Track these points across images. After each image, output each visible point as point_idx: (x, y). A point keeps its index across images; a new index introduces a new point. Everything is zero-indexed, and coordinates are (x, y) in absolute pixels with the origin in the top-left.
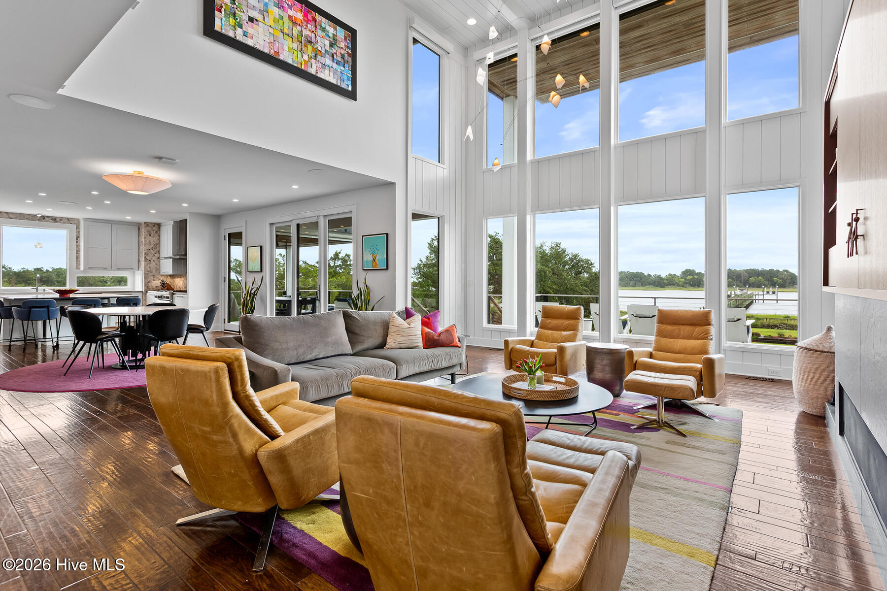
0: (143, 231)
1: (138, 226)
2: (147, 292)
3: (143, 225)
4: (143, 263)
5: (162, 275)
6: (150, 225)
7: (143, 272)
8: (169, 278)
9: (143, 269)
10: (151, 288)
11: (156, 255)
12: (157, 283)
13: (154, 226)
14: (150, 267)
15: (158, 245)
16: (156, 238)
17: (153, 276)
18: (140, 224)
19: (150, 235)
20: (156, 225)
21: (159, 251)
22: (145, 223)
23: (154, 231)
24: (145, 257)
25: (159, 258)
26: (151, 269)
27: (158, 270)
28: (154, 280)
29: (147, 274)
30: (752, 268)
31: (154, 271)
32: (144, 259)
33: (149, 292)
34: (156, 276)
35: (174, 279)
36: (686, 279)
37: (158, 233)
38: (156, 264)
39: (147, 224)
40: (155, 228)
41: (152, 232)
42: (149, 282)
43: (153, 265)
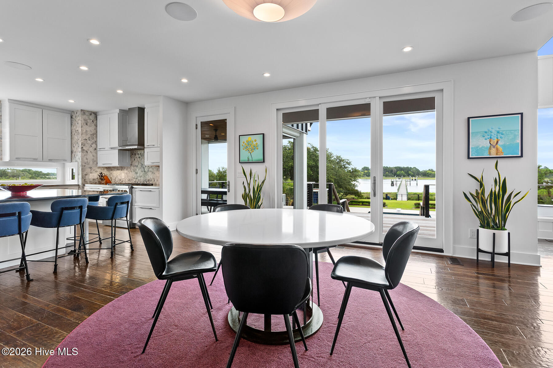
0: (79, 120)
1: (72, 114)
2: (84, 185)
3: (79, 113)
4: (79, 155)
5: (99, 167)
6: (87, 113)
7: (80, 164)
8: (105, 170)
9: (80, 161)
10: (88, 181)
11: (93, 145)
12: (94, 176)
13: (91, 114)
14: (87, 159)
15: (95, 135)
16: (93, 128)
17: (91, 168)
18: (73, 111)
19: (87, 124)
20: (92, 114)
21: (96, 142)
22: (82, 110)
23: (90, 119)
24: (82, 148)
25: (95, 149)
26: (89, 161)
27: (95, 162)
28: (91, 173)
29: (84, 166)
30: (398, 166)
31: (91, 163)
32: (80, 150)
33: (86, 185)
34: (93, 168)
35: (111, 172)
36: (364, 172)
37: (95, 122)
38: (93, 156)
39: (83, 112)
40: (92, 117)
41: (88, 121)
42: (86, 175)
43: (90, 156)
